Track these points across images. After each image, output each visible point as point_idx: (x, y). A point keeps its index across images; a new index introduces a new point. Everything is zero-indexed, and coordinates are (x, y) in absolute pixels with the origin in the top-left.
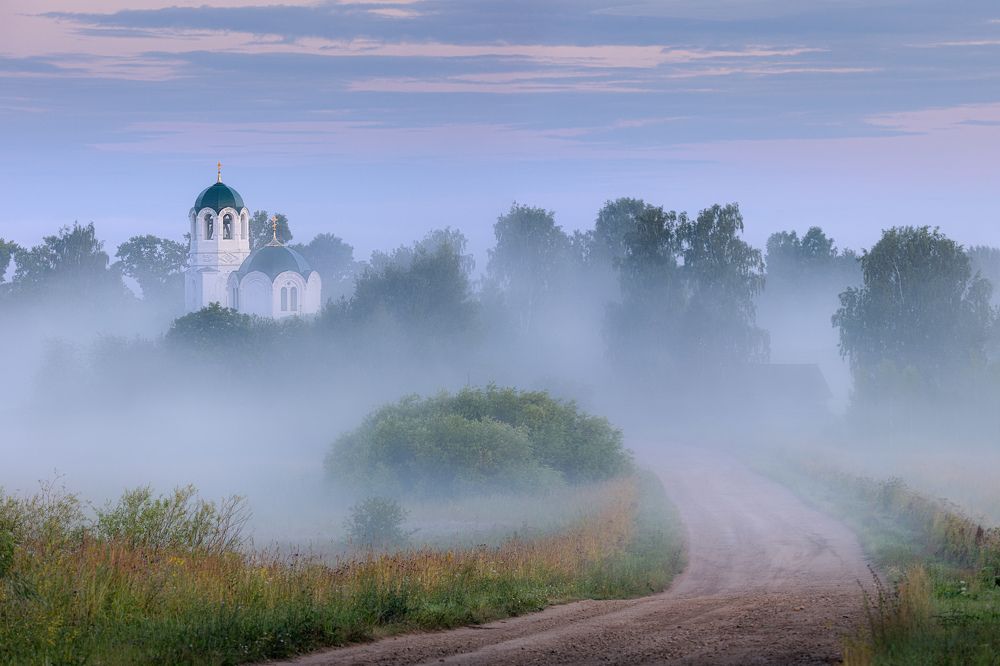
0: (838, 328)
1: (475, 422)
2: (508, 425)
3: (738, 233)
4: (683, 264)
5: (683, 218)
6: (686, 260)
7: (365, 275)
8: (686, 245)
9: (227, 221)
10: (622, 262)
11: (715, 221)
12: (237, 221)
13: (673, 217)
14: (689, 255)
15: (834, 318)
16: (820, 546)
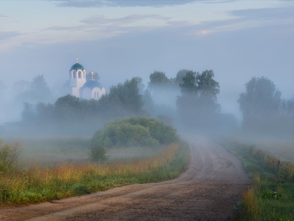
0: (239, 103)
1: (134, 126)
2: (143, 127)
3: (212, 78)
4: (198, 86)
5: (198, 73)
6: (199, 85)
7: (112, 87)
8: (199, 81)
9: (80, 73)
10: (182, 85)
11: (207, 74)
12: (82, 73)
13: (195, 73)
14: (199, 83)
15: (238, 101)
16: (230, 164)
